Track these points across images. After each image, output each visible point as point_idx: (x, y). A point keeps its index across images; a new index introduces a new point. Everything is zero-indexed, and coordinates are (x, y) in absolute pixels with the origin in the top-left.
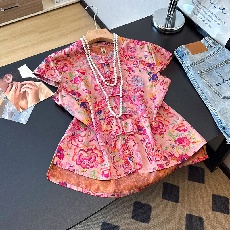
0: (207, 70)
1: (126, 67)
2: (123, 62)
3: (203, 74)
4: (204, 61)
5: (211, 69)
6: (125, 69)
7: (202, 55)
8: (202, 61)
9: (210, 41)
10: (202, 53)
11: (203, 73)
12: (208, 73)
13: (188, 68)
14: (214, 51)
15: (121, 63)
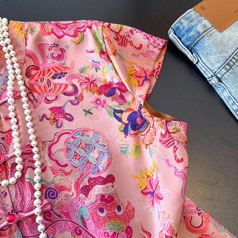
1: (45, 108)
2: (36, 95)
6: (44, 116)
15: (32, 98)
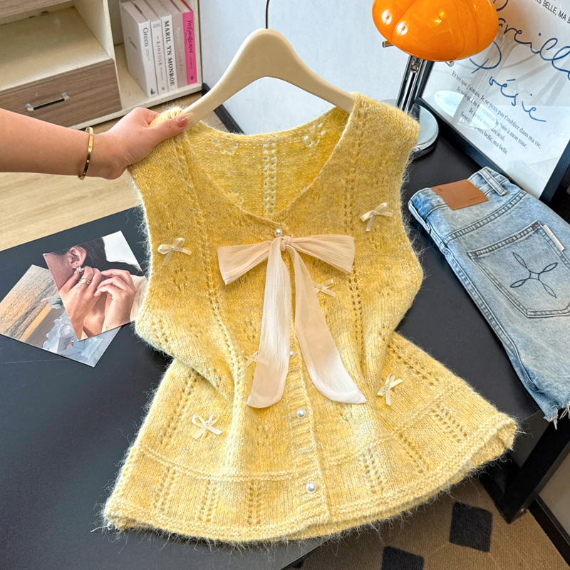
0: (490, 249)
3: (480, 258)
4: (481, 226)
5: (500, 245)
7: (475, 212)
8: (477, 225)
9: (491, 180)
10: (473, 208)
11: (481, 256)
12: (494, 254)
13: (444, 243)
14: (503, 203)
